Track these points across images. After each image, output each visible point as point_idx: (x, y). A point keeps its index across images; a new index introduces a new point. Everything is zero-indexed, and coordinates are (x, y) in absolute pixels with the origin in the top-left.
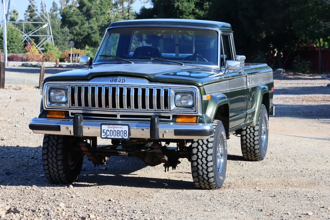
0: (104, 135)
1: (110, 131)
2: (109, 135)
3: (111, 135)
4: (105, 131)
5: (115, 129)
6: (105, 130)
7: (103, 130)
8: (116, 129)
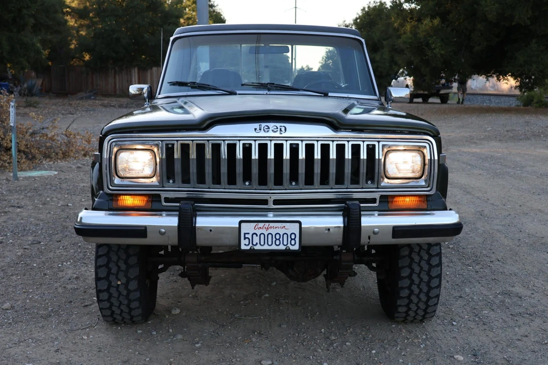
0: (245, 245)
1: (259, 235)
2: (257, 243)
3: (262, 243)
4: (249, 236)
5: (270, 231)
6: (249, 233)
7: (245, 234)
8: (273, 232)
